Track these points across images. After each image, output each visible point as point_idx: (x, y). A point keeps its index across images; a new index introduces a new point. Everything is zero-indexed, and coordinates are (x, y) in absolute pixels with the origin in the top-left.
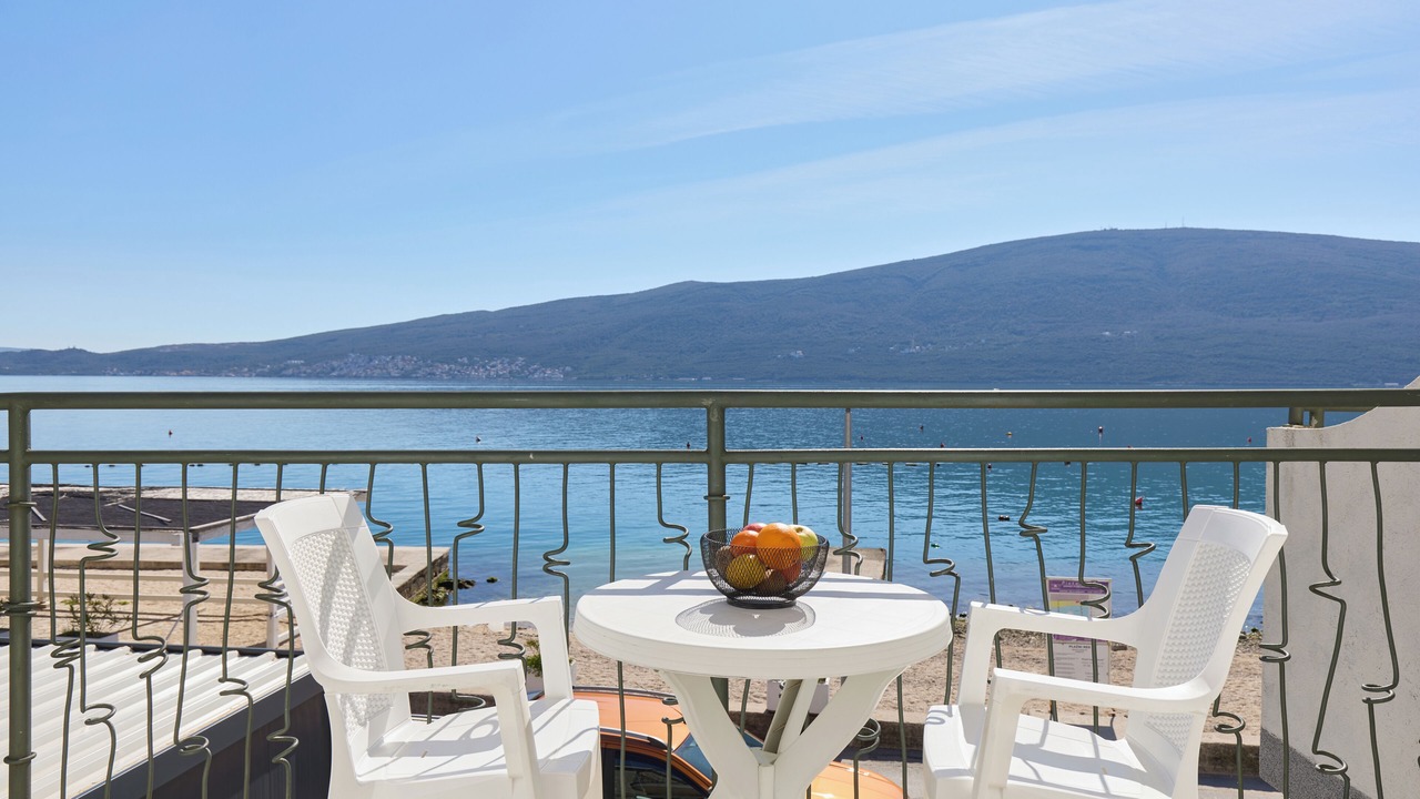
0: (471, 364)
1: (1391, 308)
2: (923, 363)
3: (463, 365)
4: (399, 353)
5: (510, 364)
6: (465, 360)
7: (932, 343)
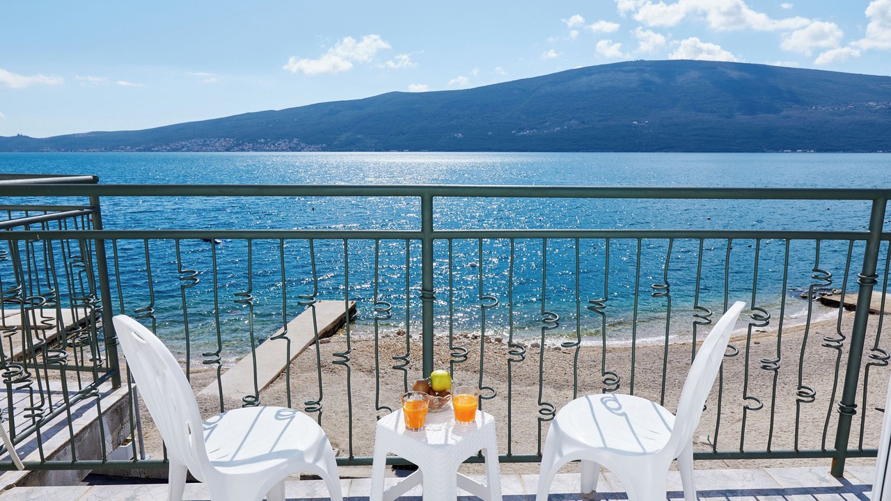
0: (266, 143)
1: (791, 108)
2: (531, 140)
3: (261, 143)
4: (222, 137)
5: (289, 142)
6: (262, 140)
7: (536, 129)
